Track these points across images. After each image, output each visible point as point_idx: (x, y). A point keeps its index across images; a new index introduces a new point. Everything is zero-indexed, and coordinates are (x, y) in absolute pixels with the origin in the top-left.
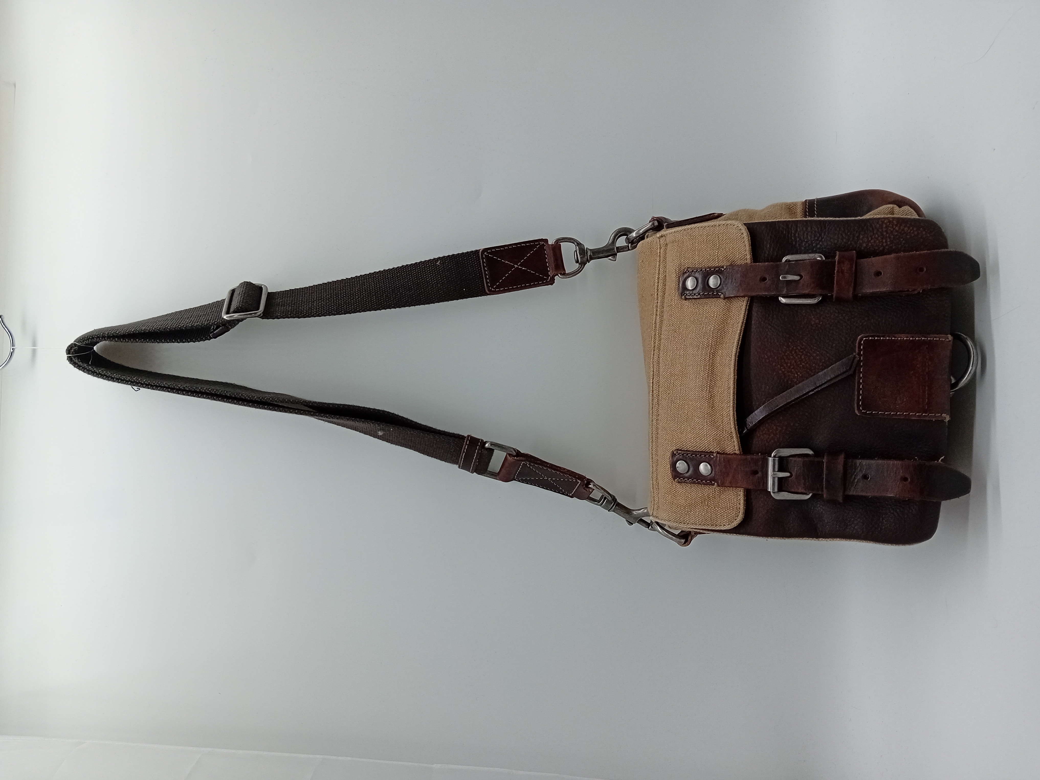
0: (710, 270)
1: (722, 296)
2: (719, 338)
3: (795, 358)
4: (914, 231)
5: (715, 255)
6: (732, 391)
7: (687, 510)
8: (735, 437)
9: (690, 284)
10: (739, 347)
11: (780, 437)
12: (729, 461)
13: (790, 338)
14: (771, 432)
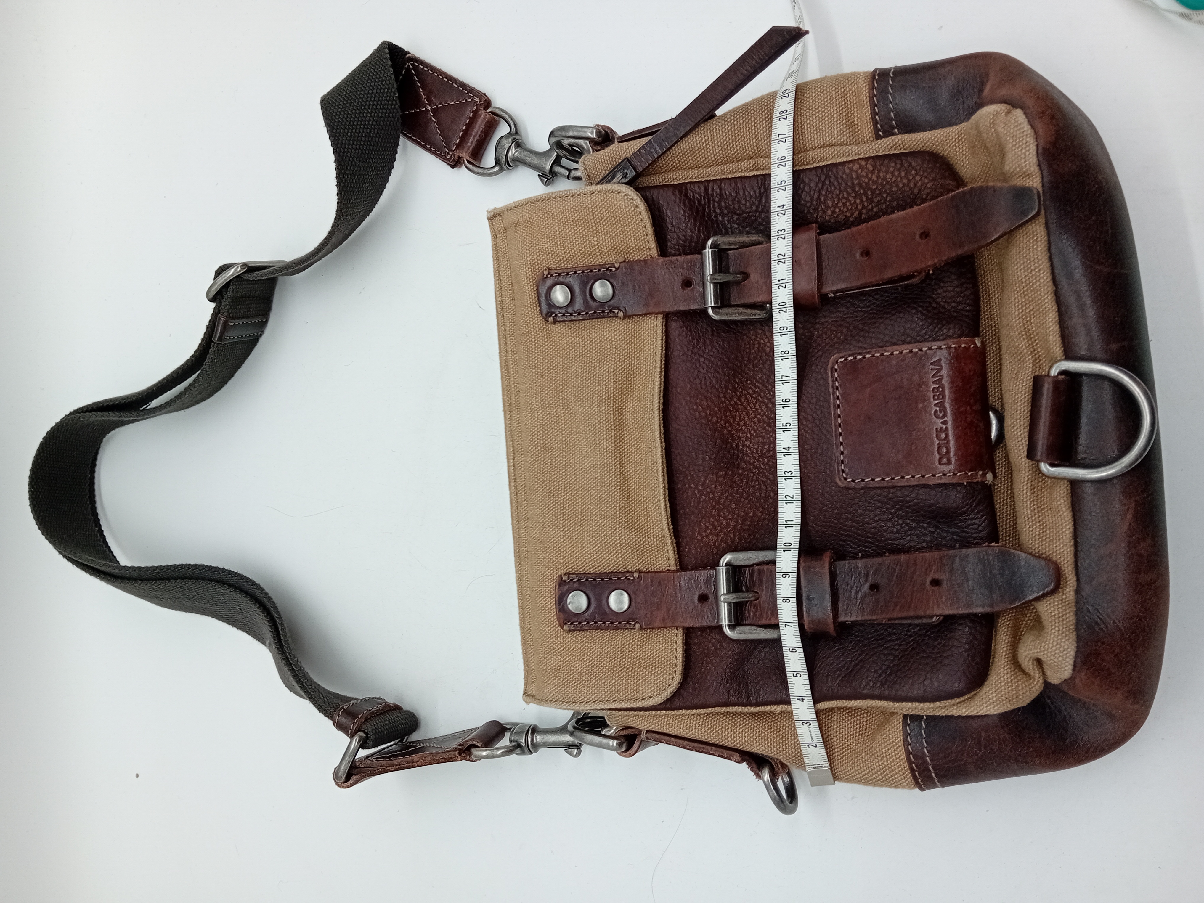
0: (591, 271)
1: (621, 314)
2: (625, 383)
5: (595, 246)
6: (661, 468)
7: (584, 678)
8: (669, 544)
9: (560, 295)
10: (662, 395)
11: (734, 537)
12: (660, 583)
13: (735, 376)
14: (721, 531)
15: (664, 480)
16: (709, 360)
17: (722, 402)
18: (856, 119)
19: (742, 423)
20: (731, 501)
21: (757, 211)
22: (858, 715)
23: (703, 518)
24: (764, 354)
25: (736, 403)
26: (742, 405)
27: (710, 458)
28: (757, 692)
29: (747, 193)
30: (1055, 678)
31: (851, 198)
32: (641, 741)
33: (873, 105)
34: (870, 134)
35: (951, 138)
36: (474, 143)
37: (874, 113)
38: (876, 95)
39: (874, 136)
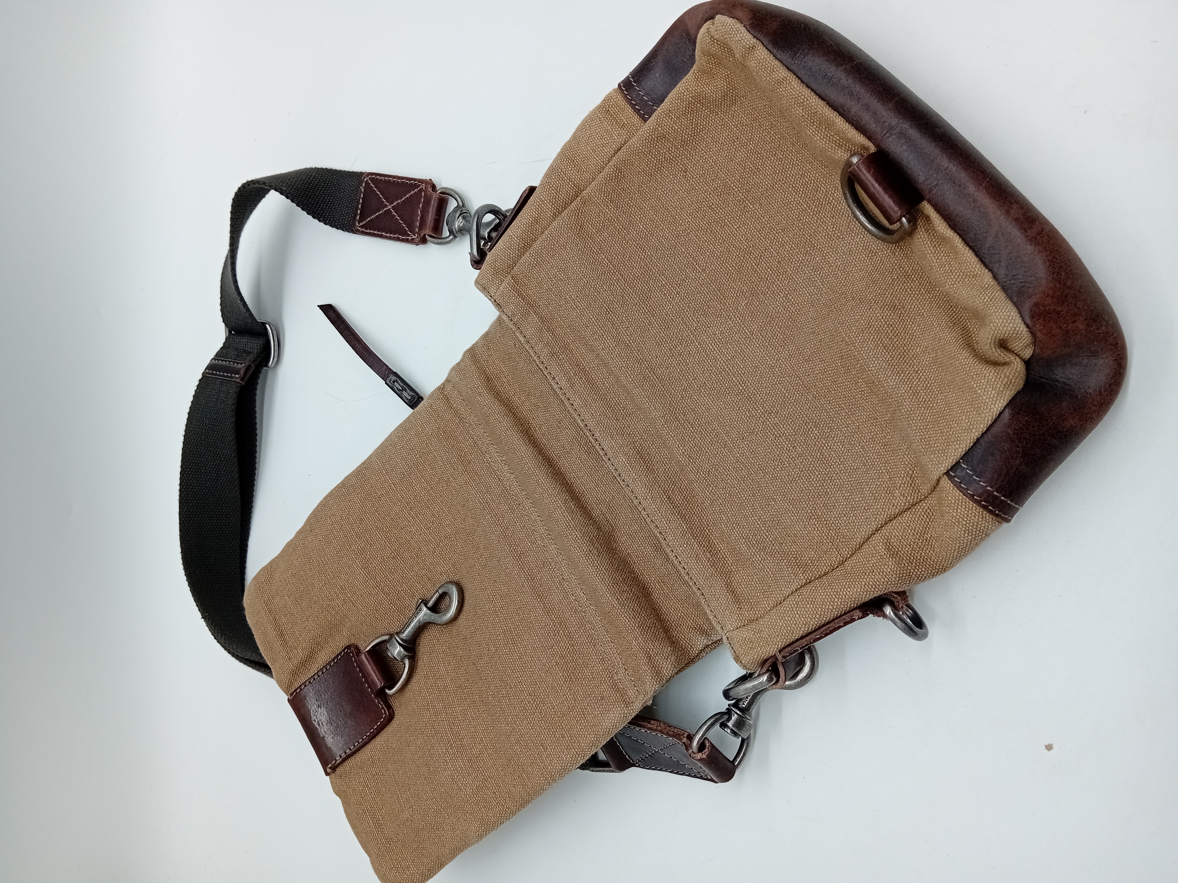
18: (625, 120)
22: (919, 510)
30: (1028, 353)
32: (782, 663)
33: (629, 101)
34: (640, 122)
35: (690, 81)
36: (432, 221)
37: (633, 106)
38: (627, 95)
39: (643, 121)
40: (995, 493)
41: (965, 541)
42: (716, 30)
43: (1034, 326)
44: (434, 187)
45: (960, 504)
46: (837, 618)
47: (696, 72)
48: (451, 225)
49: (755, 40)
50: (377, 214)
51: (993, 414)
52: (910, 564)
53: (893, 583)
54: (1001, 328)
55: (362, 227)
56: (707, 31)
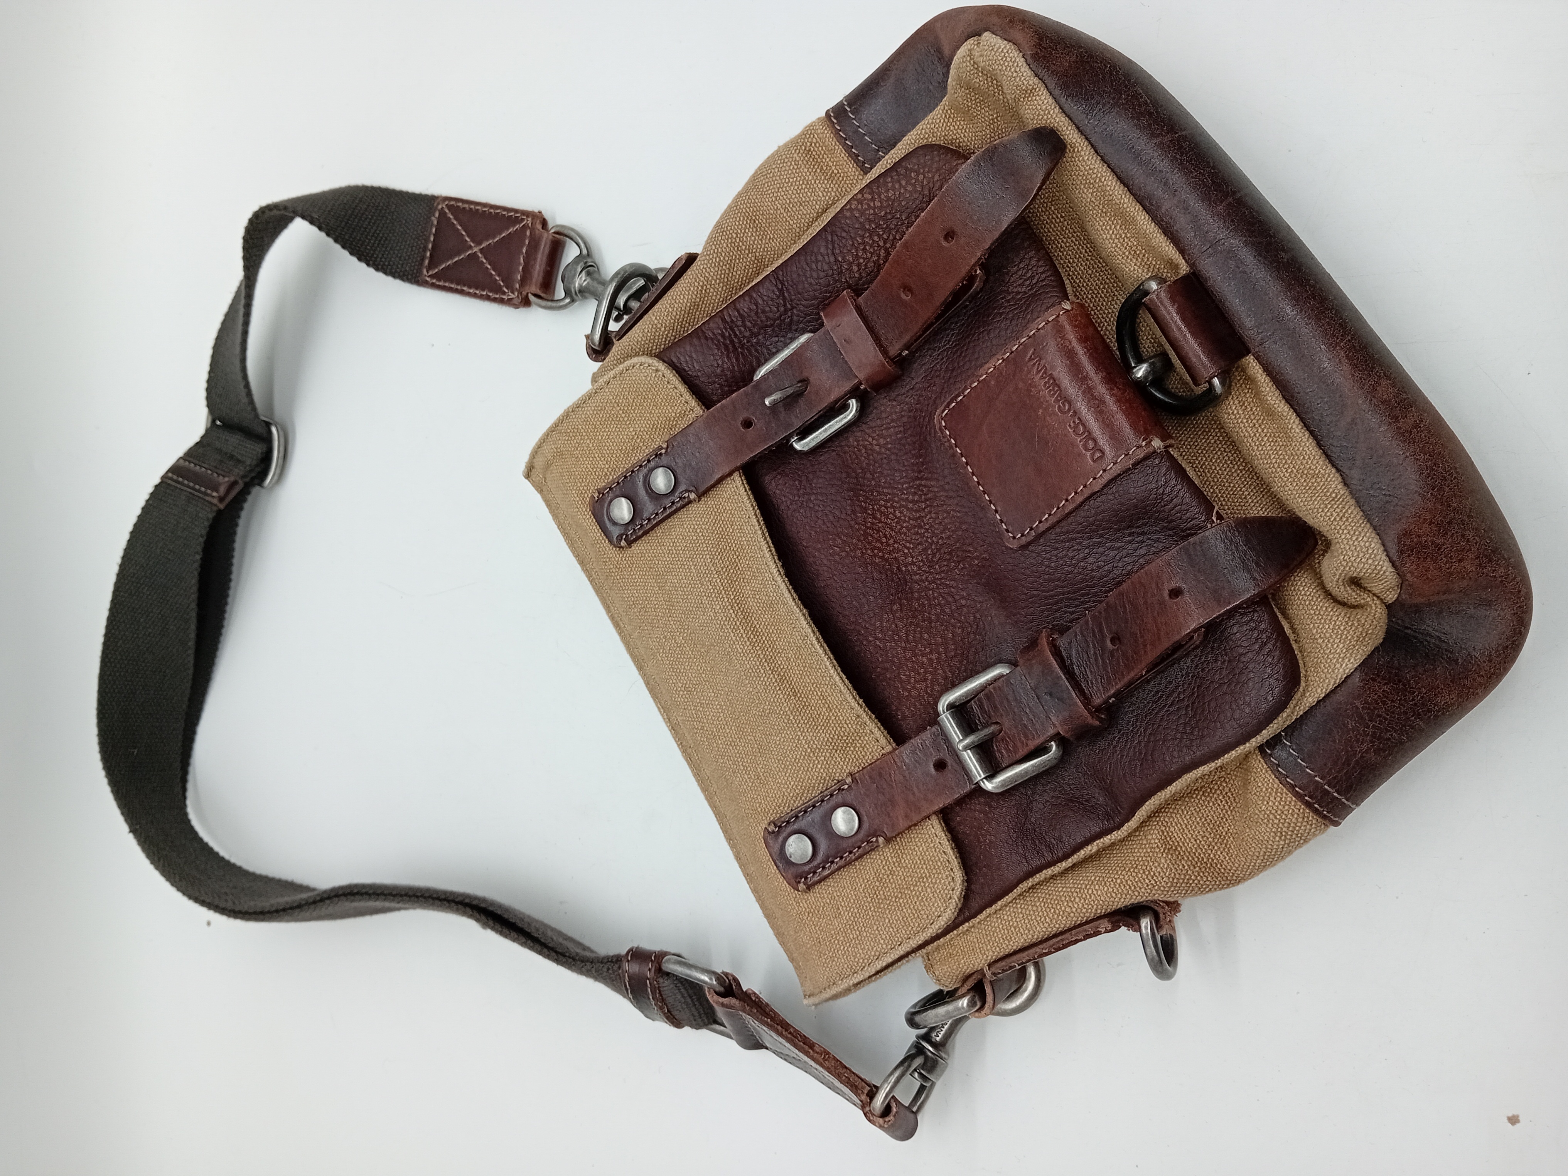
0: (641, 466)
1: (694, 496)
2: (730, 567)
3: (886, 523)
4: (905, 188)
5: (634, 437)
6: (814, 640)
8: (869, 722)
9: (621, 510)
10: (776, 557)
11: (944, 672)
12: (880, 775)
13: (857, 495)
14: (925, 672)
15: (825, 650)
16: (822, 494)
17: (858, 530)
18: (834, 168)
19: (891, 541)
20: (921, 633)
21: (786, 311)
23: (898, 668)
24: (875, 455)
25: (872, 523)
26: (880, 522)
27: (875, 597)
28: (1060, 840)
29: (765, 298)
31: (867, 240)
33: (842, 141)
34: (857, 173)
35: (938, 121)
36: (541, 274)
37: (848, 149)
38: (840, 130)
39: (862, 172)
40: (1326, 787)
41: (1275, 847)
42: (982, 56)
43: (1404, 565)
44: (544, 223)
45: (1274, 794)
46: (1075, 927)
47: (946, 108)
48: (570, 283)
49: (1036, 80)
50: (456, 259)
51: (1337, 676)
52: (1192, 868)
53: (1162, 888)
54: (1355, 565)
55: (431, 276)
56: (968, 53)
